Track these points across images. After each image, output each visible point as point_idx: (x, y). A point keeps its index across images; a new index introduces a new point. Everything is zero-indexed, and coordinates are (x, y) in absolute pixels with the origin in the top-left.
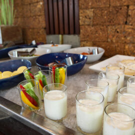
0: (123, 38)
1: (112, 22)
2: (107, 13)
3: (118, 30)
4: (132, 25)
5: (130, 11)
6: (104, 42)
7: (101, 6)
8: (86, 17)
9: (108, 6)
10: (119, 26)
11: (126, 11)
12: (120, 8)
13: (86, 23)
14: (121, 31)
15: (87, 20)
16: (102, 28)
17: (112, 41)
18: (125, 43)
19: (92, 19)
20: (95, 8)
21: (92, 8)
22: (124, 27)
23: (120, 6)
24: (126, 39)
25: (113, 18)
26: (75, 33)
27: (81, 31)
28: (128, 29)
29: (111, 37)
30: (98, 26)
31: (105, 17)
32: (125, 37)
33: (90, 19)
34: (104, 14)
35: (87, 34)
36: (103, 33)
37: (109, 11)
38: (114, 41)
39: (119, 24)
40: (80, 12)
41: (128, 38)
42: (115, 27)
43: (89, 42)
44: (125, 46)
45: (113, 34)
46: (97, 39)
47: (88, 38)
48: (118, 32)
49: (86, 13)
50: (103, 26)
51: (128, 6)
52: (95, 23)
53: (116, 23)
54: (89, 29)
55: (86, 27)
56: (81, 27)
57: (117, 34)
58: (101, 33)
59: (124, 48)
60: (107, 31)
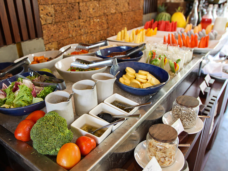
0: (79, 31)
1: (70, 17)
2: (66, 9)
3: (76, 25)
4: (83, 19)
5: (80, 7)
6: (67, 38)
7: (60, 3)
8: (47, 14)
9: (66, 2)
10: (76, 21)
11: (78, 7)
12: (74, 4)
13: (48, 22)
14: (77, 25)
15: (48, 17)
16: (64, 24)
17: (72, 36)
18: (81, 35)
19: (54, 16)
20: (55, 4)
21: (52, 4)
22: (79, 21)
23: (74, 3)
24: (81, 31)
25: (71, 14)
26: (37, 36)
27: (44, 32)
28: (81, 22)
29: (71, 32)
30: (59, 24)
31: (65, 14)
32: (80, 30)
33: (51, 16)
34: (63, 10)
35: (51, 34)
36: (65, 30)
37: (67, 8)
38: (74, 35)
39: (75, 19)
40: (40, 9)
41: (82, 30)
42: (73, 22)
43: (54, 43)
44: (81, 38)
45: (73, 29)
46: (61, 38)
47: (52, 39)
48: (75, 27)
49: (47, 9)
50: (64, 22)
51: (79, 3)
52: (57, 20)
53: (73, 19)
54: (52, 28)
55: (49, 26)
56: (43, 27)
57: (75, 29)
58: (63, 30)
59: (81, 40)
60: (68, 27)
